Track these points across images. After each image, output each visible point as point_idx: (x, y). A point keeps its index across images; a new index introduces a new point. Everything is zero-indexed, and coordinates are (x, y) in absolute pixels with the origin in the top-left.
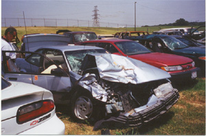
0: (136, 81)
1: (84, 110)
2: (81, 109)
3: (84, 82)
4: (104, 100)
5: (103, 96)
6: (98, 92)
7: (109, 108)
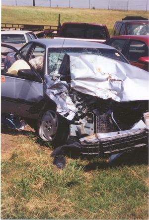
0: (121, 97)
1: (49, 129)
2: (46, 127)
3: (52, 91)
4: (70, 117)
5: (71, 112)
6: (65, 106)
7: (73, 129)
